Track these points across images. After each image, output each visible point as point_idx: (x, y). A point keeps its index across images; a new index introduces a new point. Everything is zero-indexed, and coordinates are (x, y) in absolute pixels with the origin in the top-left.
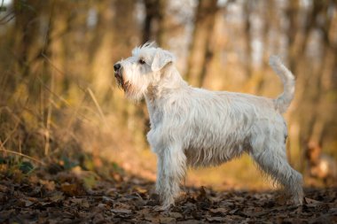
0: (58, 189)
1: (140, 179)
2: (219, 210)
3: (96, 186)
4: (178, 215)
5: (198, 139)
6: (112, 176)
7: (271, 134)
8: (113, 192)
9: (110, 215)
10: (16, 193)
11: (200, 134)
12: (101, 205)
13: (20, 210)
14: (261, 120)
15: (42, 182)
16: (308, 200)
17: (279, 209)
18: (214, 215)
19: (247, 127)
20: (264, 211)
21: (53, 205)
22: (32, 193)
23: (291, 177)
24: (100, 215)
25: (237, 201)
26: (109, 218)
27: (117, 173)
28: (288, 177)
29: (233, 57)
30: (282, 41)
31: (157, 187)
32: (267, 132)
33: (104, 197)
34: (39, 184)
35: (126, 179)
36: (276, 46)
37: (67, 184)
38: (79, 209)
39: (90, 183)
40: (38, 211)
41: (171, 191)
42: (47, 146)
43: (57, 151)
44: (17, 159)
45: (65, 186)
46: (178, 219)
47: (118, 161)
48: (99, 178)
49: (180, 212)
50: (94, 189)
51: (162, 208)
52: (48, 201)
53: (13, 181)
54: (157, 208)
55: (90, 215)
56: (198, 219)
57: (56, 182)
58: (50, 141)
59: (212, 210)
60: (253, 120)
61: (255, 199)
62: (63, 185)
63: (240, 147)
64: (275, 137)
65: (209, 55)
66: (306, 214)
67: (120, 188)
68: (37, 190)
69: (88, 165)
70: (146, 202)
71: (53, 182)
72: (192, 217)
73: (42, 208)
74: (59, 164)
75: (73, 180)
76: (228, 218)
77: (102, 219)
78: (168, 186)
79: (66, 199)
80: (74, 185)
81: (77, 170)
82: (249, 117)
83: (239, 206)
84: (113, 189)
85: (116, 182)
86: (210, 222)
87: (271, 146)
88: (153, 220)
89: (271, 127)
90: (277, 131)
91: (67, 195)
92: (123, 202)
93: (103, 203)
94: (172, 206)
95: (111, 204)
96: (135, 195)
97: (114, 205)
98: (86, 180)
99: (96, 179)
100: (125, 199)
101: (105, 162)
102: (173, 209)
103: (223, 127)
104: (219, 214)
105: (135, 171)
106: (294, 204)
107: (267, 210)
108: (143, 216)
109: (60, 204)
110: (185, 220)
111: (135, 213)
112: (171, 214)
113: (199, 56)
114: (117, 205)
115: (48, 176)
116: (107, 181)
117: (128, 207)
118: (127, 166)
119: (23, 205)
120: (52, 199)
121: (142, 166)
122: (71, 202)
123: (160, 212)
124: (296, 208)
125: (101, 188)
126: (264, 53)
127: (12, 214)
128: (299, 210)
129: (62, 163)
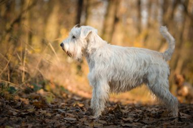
0: (31, 103)
1: (78, 96)
2: (128, 119)
3: (53, 101)
4: (104, 122)
5: (116, 76)
6: (61, 94)
7: (160, 73)
8: (63, 105)
9: (64, 121)
10: (7, 106)
11: (118, 73)
12: (58, 115)
13: (10, 117)
14: (155, 64)
15: (21, 99)
16: (181, 114)
17: (164, 119)
18: (125, 122)
19: (146, 69)
20: (155, 120)
21: (29, 114)
22: (16, 107)
23: (171, 100)
24: (58, 122)
25: (138, 113)
26: (63, 124)
27: (64, 93)
28: (169, 100)
29: (130, 21)
30: (160, 11)
31: (92, 104)
32: (158, 72)
33: (59, 109)
34: (20, 101)
35: (69, 96)
36: (156, 15)
37: (37, 101)
38: (45, 117)
39: (50, 100)
40: (21, 118)
41: (100, 107)
42: (24, 76)
43: (29, 80)
44: (6, 85)
45: (35, 102)
46: (104, 125)
47: (64, 85)
48: (54, 96)
49: (105, 120)
50: (52, 104)
51: (94, 117)
52: (26, 112)
53: (5, 99)
54: (91, 117)
55: (52, 121)
56: (116, 125)
57: (29, 99)
58: (25, 73)
59: (124, 119)
60: (149, 64)
61: (148, 112)
62: (34, 101)
63: (141, 80)
64: (163, 75)
65: (116, 20)
66: (180, 122)
67: (67, 103)
68: (19, 104)
69: (47, 88)
70: (84, 113)
71: (28, 99)
72: (112, 123)
73: (23, 116)
74: (30, 88)
75: (40, 98)
76: (134, 124)
77: (59, 124)
78: (98, 104)
79: (36, 110)
80: (41, 101)
81: (41, 92)
82: (147, 62)
83: (140, 117)
84: (63, 104)
85: (64, 98)
86: (123, 127)
87: (160, 81)
88: (90, 125)
89: (160, 70)
90: (164, 71)
91: (37, 108)
92: (71, 113)
93: (59, 113)
94: (100, 116)
95: (64, 115)
96: (77, 108)
97: (66, 115)
98: (47, 98)
99: (53, 97)
100: (71, 111)
101: (57, 86)
102: (101, 118)
103: (131, 67)
104: (128, 122)
105: (74, 91)
106: (172, 116)
107: (157, 119)
108: (83, 122)
109: (33, 114)
110: (108, 125)
111: (78, 120)
112: (100, 121)
113: (111, 20)
114: (68, 115)
115: (25, 95)
116: (59, 98)
117: (74, 116)
118: (69, 88)
119: (12, 114)
120: (28, 110)
121: (78, 87)
122: (40, 113)
123: (93, 119)
124: (174, 119)
125: (56, 103)
126: (148, 18)
127: (5, 120)
128: (176, 120)
129: (32, 87)
